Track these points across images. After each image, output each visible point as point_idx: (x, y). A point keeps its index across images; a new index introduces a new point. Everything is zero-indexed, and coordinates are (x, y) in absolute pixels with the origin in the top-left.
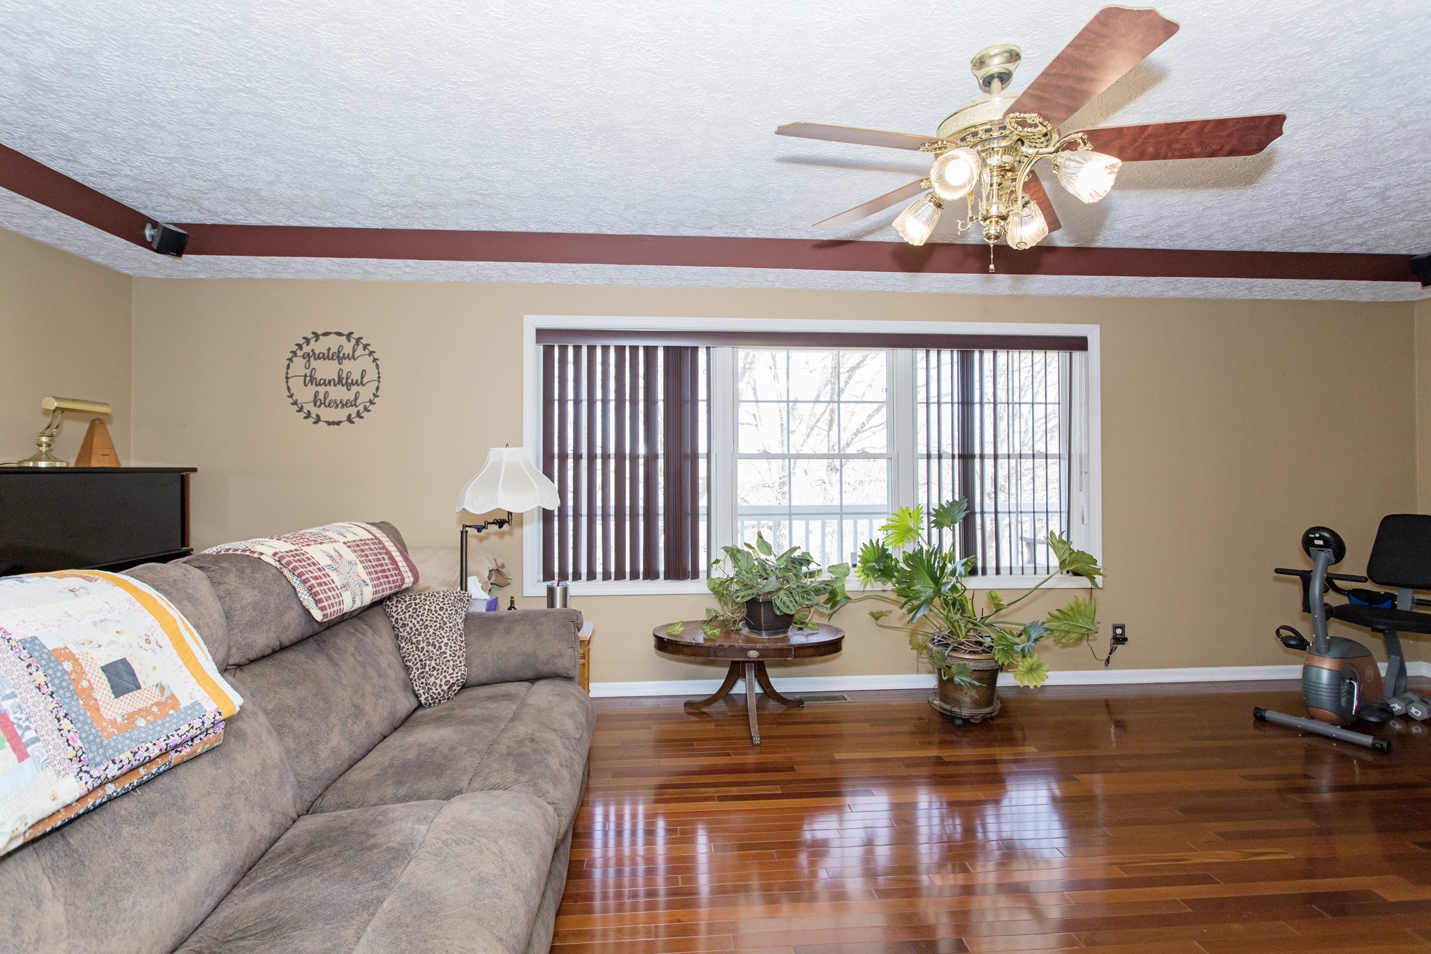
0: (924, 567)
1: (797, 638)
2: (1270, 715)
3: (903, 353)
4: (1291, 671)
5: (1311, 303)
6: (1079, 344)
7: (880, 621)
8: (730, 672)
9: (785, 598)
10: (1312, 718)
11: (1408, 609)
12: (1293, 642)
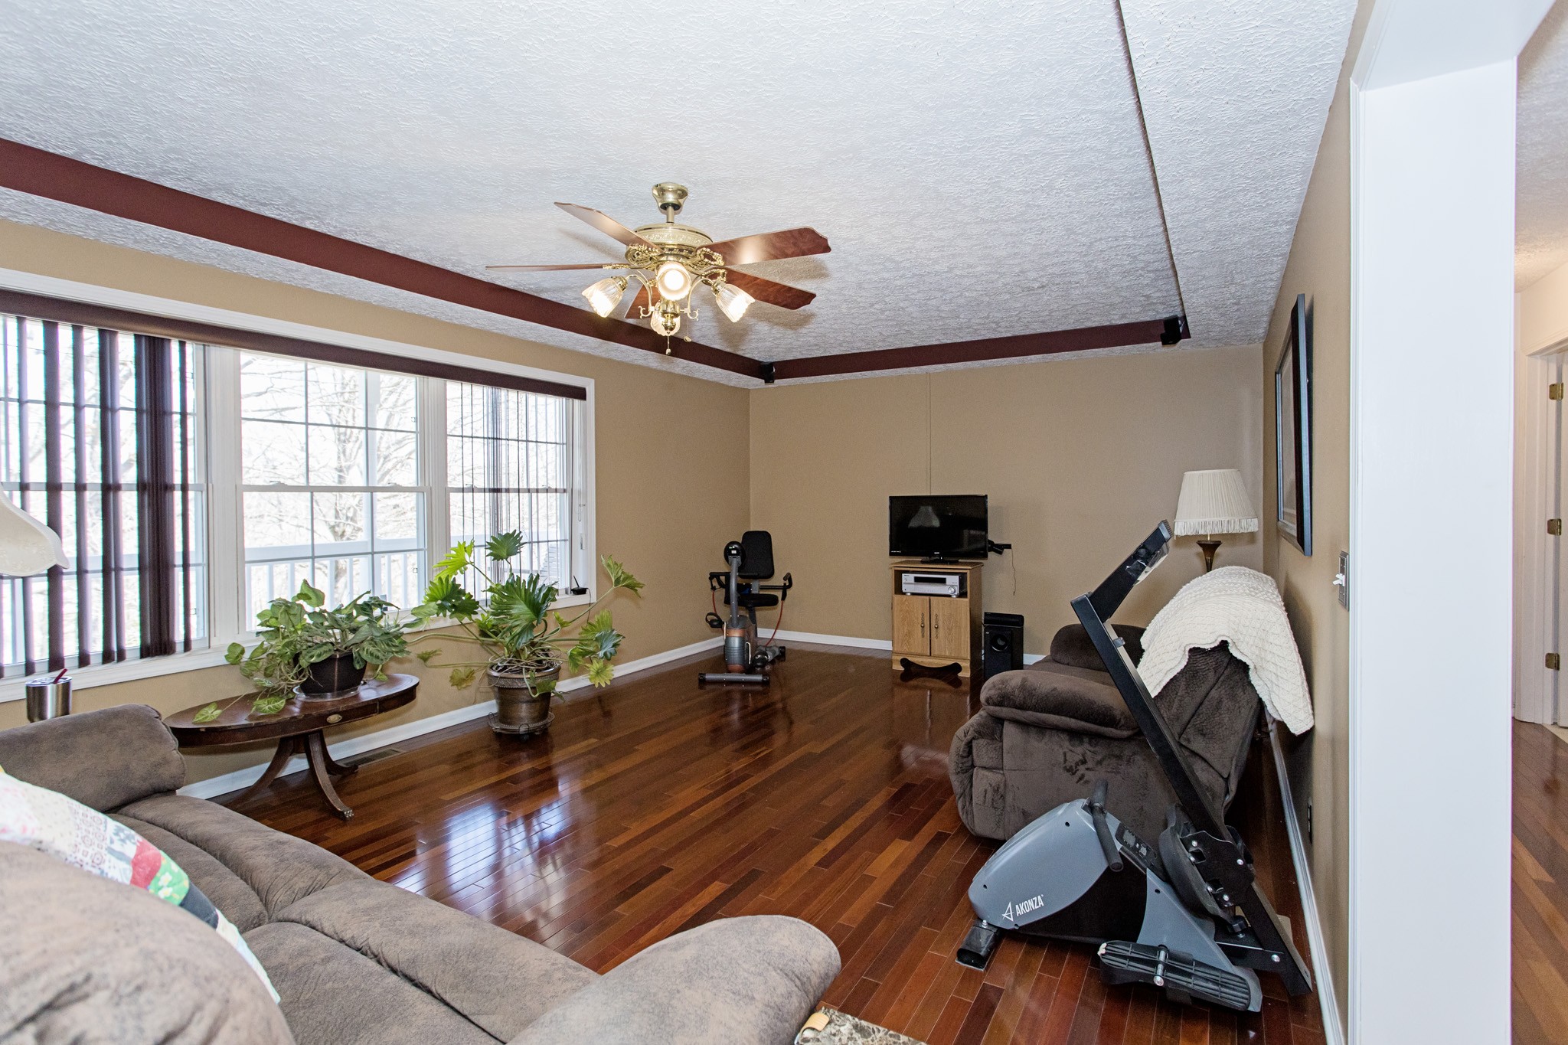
0: (520, 596)
1: (367, 693)
2: (709, 677)
3: (434, 382)
4: (718, 642)
5: (707, 383)
6: (579, 393)
7: (428, 663)
8: (277, 753)
9: (371, 649)
10: (729, 672)
11: (757, 592)
12: (715, 623)
